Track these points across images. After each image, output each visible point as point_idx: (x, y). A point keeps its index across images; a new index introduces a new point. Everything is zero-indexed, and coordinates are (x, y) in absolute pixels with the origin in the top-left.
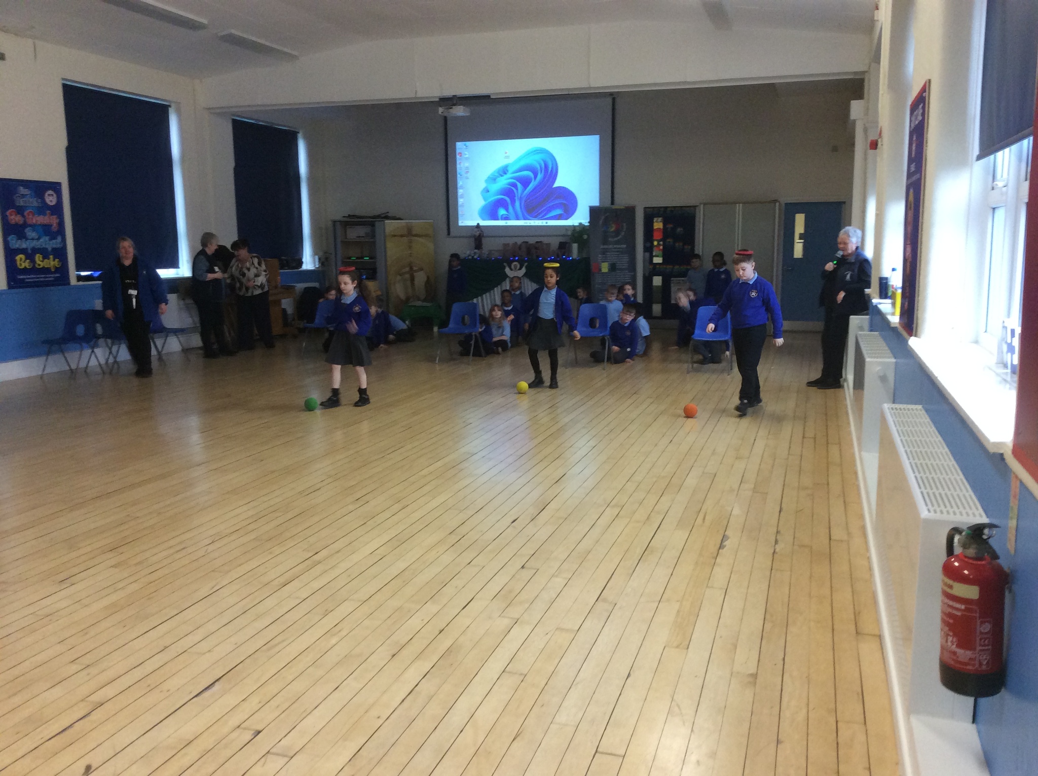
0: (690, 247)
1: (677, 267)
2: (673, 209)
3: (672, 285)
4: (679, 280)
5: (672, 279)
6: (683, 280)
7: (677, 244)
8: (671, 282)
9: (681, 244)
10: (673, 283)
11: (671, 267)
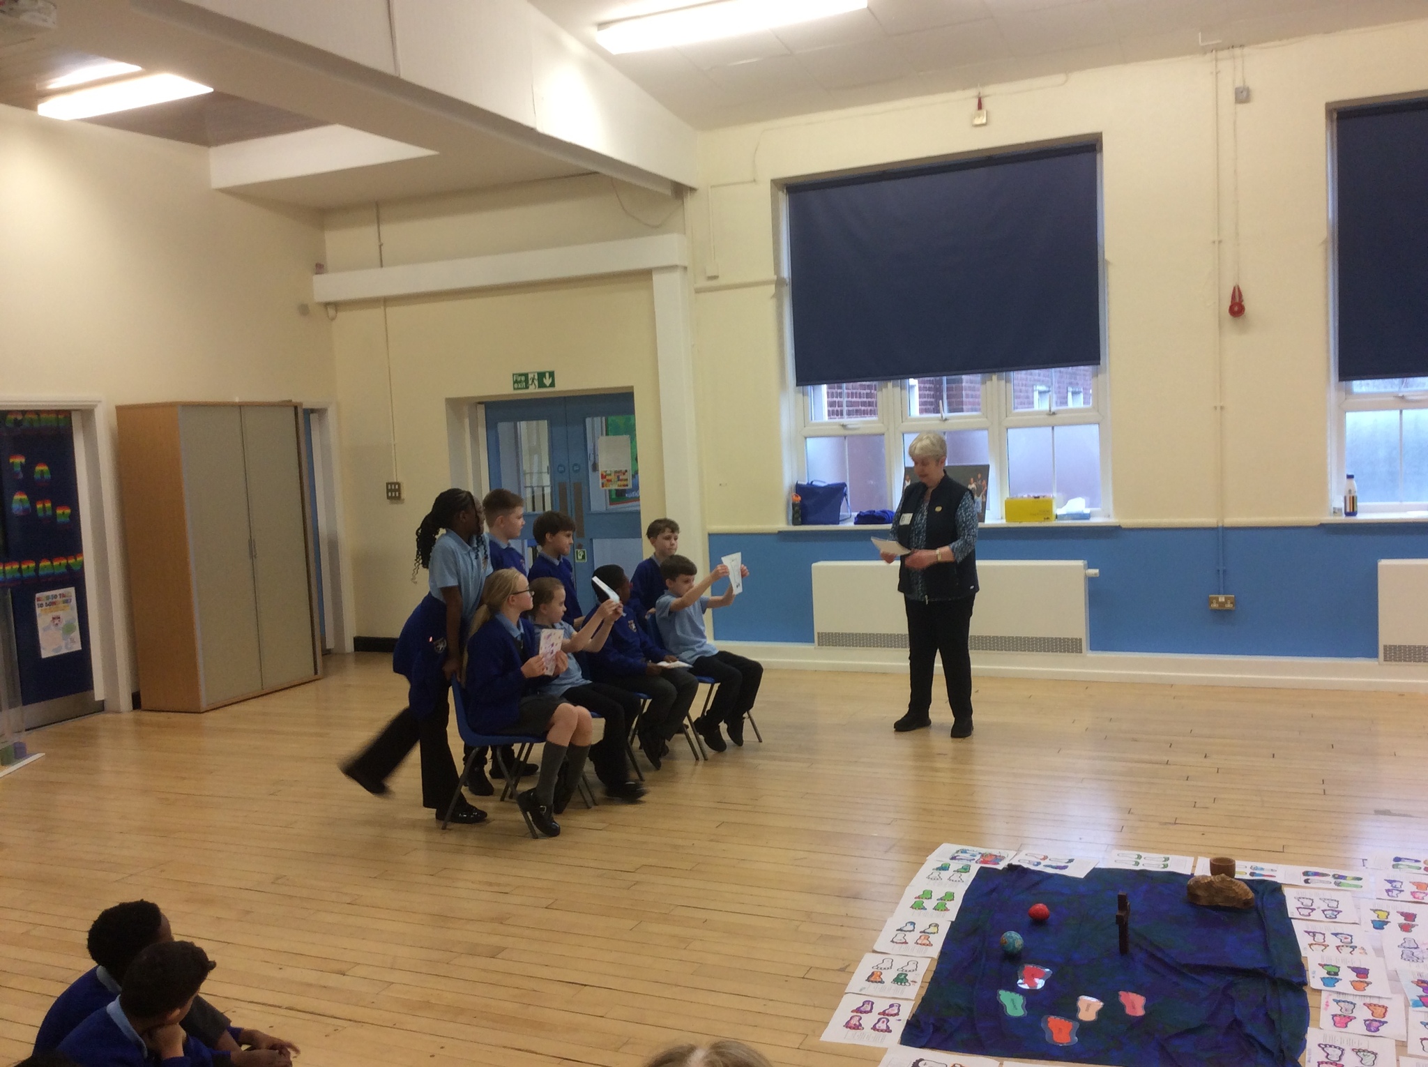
0: (68, 511)
1: (45, 564)
2: (20, 417)
3: (38, 611)
4: (55, 596)
5: (38, 595)
6: (63, 595)
7: (39, 506)
8: (36, 603)
9: (48, 505)
10: (41, 606)
11: (32, 565)
